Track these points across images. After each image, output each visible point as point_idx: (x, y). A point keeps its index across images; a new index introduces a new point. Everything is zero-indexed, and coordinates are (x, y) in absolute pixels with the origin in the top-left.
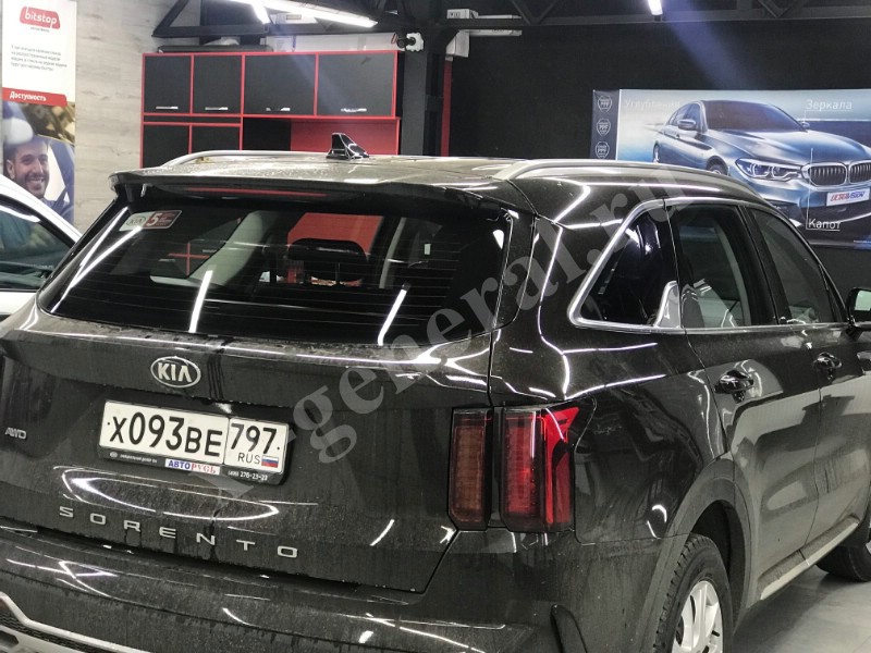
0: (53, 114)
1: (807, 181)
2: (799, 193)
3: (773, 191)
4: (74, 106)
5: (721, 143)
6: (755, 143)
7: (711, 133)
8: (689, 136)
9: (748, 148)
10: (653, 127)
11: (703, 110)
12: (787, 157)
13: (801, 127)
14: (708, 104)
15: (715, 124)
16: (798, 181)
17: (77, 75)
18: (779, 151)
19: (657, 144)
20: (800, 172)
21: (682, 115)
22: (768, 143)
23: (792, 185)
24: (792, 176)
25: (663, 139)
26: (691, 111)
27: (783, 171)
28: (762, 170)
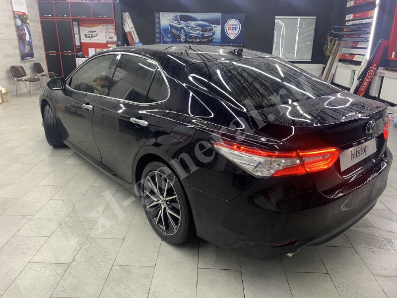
2: (199, 34)
3: (194, 33)
4: (27, 16)
5: (183, 24)
6: (190, 24)
7: (181, 22)
8: (176, 22)
9: (188, 25)
10: (169, 20)
11: (179, 17)
13: (198, 20)
14: (180, 16)
15: (181, 20)
18: (195, 25)
20: (199, 30)
21: (174, 18)
22: (192, 24)
23: (198, 32)
25: (170, 23)
26: (176, 17)
27: (195, 30)
28: (191, 29)
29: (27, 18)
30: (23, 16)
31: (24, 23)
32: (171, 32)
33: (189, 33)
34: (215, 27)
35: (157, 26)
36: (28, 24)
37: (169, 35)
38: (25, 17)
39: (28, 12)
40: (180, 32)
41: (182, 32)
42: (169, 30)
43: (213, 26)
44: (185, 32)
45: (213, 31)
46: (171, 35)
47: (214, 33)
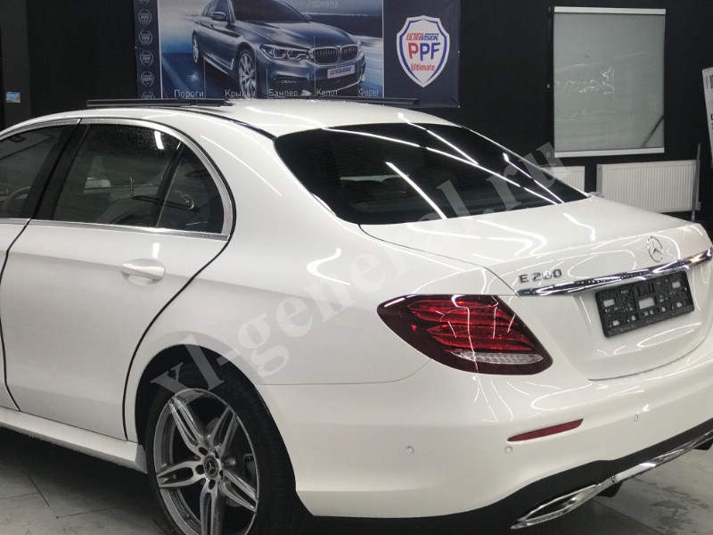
1: (313, 60)
2: (303, 71)
3: (290, 68)
5: (247, 33)
6: (272, 32)
7: (238, 24)
8: (221, 25)
9: (267, 36)
10: (190, 18)
11: (231, 5)
12: (297, 42)
13: (305, 20)
15: (240, 17)
16: (307, 61)
18: (291, 38)
19: (194, 33)
20: (307, 54)
21: (214, 8)
22: (283, 31)
23: (303, 64)
24: (303, 58)
25: (199, 28)
26: (221, 5)
27: (295, 54)
28: (280, 53)
32: (201, 66)
33: (273, 66)
34: (363, 44)
35: (145, 38)
37: (194, 77)
40: (237, 66)
41: (246, 66)
42: (191, 55)
43: (358, 39)
44: (255, 62)
45: (358, 58)
46: (201, 76)
47: (361, 67)
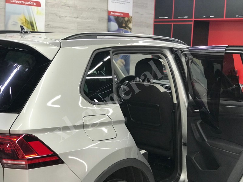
0: (125, 20)
4: (132, 17)
17: (133, 6)
29: (129, 21)
30: (123, 18)
31: (123, 27)
36: (130, 29)
38: (126, 19)
39: (134, 12)
